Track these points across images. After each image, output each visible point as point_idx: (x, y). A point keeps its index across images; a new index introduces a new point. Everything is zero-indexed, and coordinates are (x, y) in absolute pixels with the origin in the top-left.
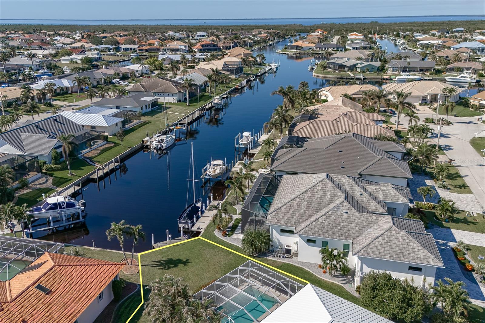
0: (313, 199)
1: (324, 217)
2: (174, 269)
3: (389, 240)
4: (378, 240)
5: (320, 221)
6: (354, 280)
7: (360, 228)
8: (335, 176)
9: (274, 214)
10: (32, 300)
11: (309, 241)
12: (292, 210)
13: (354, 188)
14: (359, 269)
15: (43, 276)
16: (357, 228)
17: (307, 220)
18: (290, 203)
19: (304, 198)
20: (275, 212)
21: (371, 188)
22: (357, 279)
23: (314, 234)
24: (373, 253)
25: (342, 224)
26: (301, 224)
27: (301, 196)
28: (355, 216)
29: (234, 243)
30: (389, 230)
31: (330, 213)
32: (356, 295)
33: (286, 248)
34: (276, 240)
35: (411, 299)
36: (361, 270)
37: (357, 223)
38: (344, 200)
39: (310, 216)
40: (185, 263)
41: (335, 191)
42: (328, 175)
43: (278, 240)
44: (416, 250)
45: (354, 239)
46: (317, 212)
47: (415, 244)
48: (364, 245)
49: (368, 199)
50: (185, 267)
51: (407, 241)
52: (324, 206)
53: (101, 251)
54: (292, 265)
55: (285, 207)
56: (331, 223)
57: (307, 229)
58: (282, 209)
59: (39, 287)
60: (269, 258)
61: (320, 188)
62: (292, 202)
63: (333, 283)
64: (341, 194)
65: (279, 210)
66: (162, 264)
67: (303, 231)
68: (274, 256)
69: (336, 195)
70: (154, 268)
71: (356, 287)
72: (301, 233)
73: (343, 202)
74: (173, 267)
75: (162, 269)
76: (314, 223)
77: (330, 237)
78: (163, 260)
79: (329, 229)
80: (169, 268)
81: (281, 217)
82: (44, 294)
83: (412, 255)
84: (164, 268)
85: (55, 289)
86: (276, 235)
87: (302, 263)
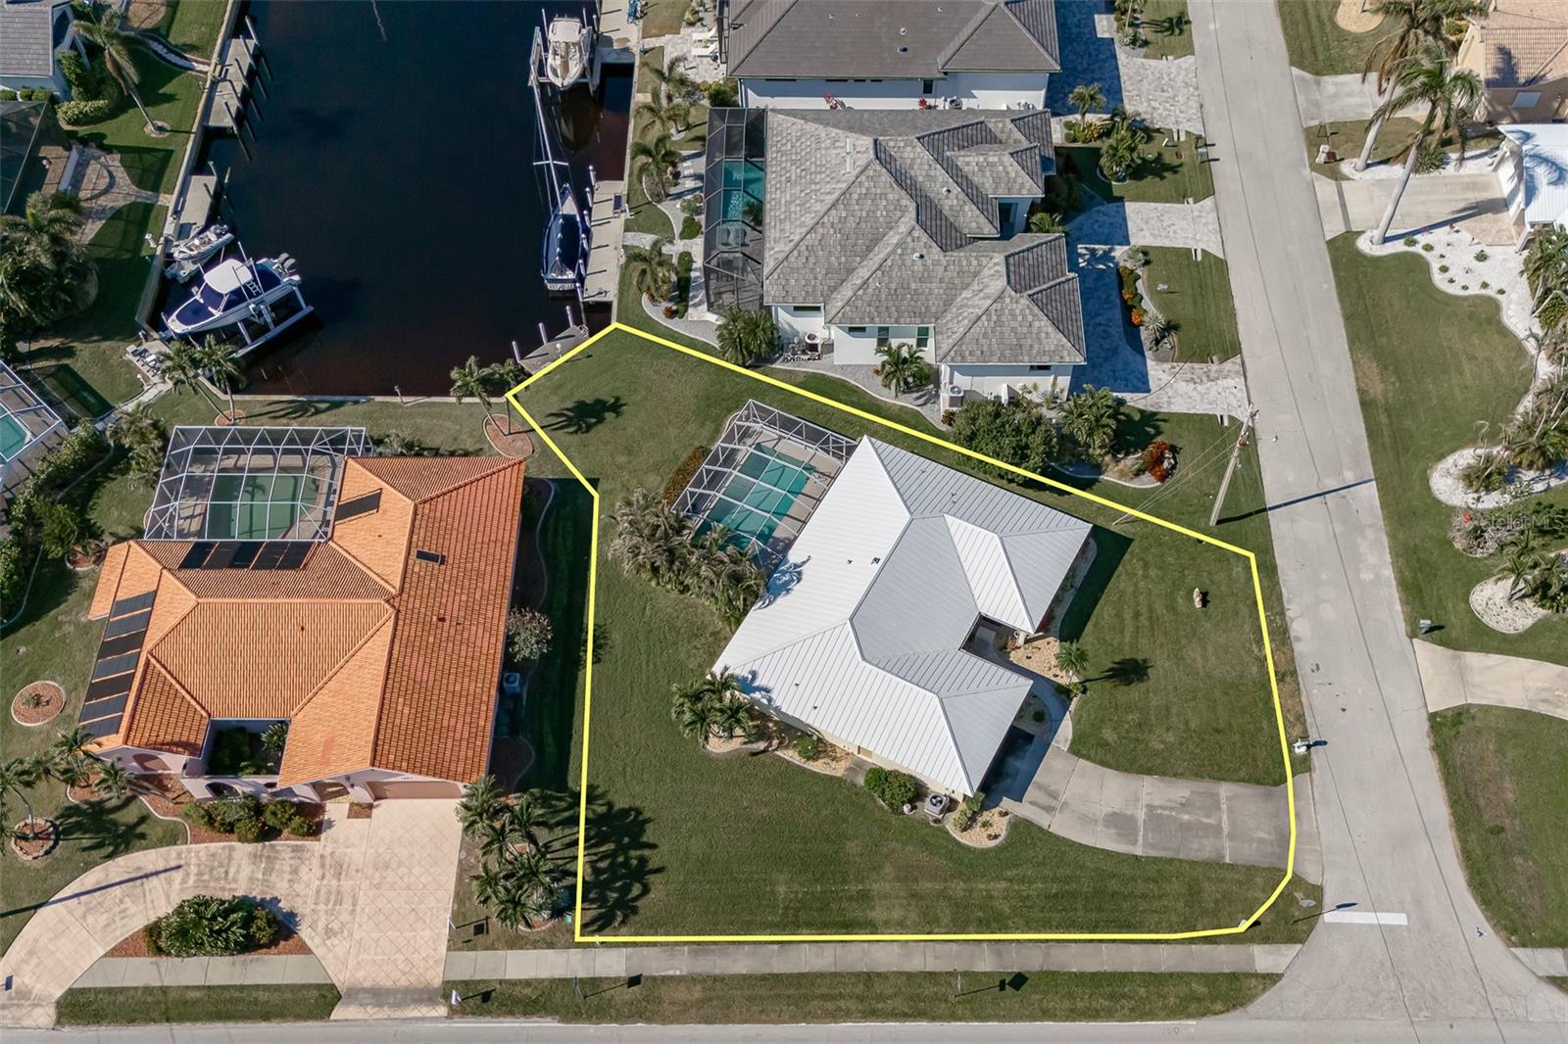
0: (851, 223)
1: (879, 273)
2: (600, 427)
3: (999, 323)
4: (980, 323)
5: (874, 284)
6: (937, 396)
7: (948, 292)
8: (892, 144)
9: (775, 275)
10: (427, 582)
11: (852, 330)
12: (812, 260)
13: (933, 173)
14: (947, 380)
15: (412, 532)
16: (941, 291)
17: (843, 281)
18: (805, 242)
19: (832, 224)
20: (779, 270)
21: (968, 164)
22: (945, 395)
23: (862, 319)
24: (971, 354)
25: (913, 286)
26: (834, 295)
27: (826, 219)
28: (936, 263)
29: (696, 334)
30: (1000, 298)
31: (889, 262)
32: (944, 428)
33: (808, 341)
34: (786, 327)
35: (1027, 447)
36: (951, 382)
37: (941, 281)
38: (914, 223)
39: (850, 271)
40: (616, 407)
41: (896, 194)
42: (876, 141)
43: (791, 326)
44: (1043, 335)
45: (937, 319)
46: (864, 257)
47: (1043, 323)
48: (956, 337)
49: (961, 203)
50: (621, 419)
51: (1030, 318)
52: (875, 241)
53: (420, 405)
54: (823, 375)
55: (795, 253)
56: (893, 286)
57: (848, 308)
58: (792, 259)
59: (421, 555)
60: (777, 366)
61: (864, 191)
62: (808, 237)
63: (902, 407)
64: (908, 203)
65: (785, 263)
66: (570, 422)
67: (840, 315)
68: (786, 360)
69: (898, 207)
70: (559, 432)
71: (942, 413)
72: (837, 319)
73: (913, 228)
74: (596, 424)
75: (576, 432)
76: (861, 292)
77: (893, 320)
78: (567, 409)
79: (891, 304)
80: (589, 428)
81: (793, 282)
82: (436, 565)
83: (1036, 346)
84: (580, 428)
85: (446, 549)
86: (784, 318)
87: (842, 367)
